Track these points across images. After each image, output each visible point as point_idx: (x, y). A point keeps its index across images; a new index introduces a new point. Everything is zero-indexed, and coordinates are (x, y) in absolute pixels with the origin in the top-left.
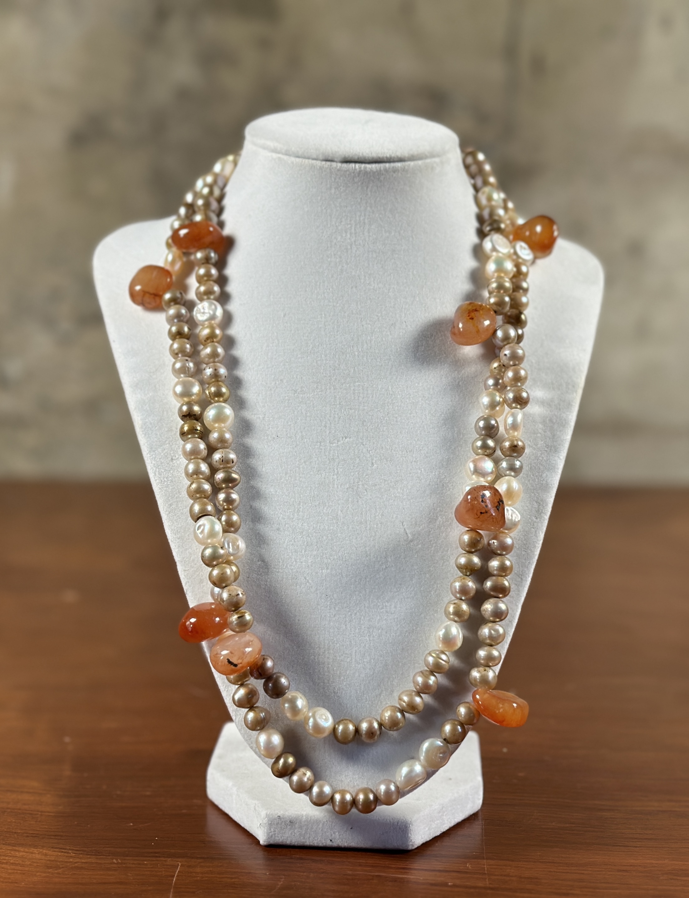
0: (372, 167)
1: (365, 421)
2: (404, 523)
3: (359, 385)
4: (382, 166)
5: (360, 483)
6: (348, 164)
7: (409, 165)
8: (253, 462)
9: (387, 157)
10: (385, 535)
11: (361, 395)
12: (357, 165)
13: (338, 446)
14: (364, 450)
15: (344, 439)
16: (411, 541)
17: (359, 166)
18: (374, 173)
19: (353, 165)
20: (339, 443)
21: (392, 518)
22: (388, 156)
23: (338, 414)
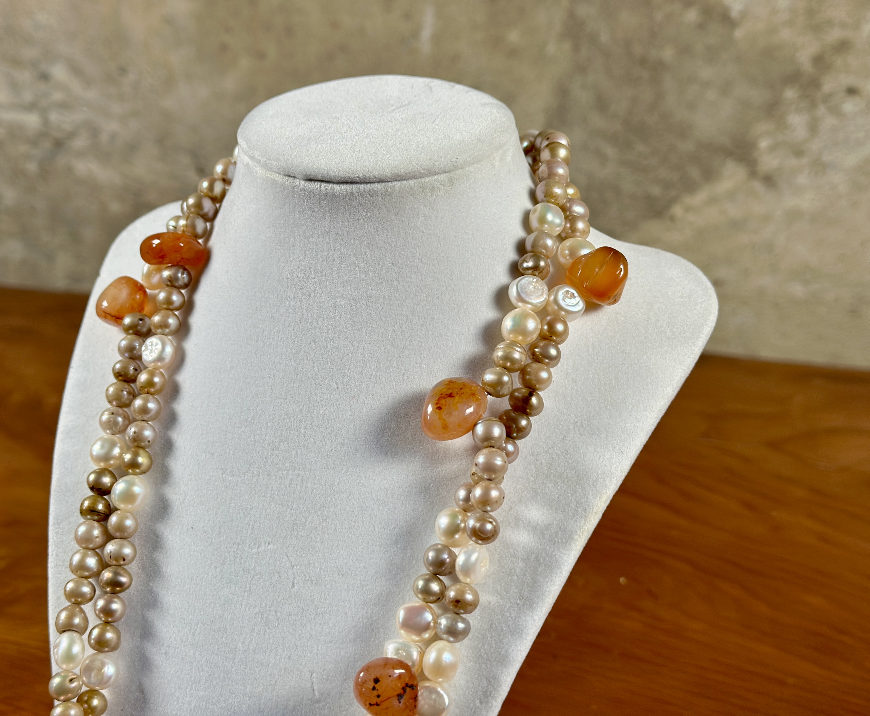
0: (341, 189)
1: (296, 524)
2: (314, 675)
3: (298, 475)
4: (354, 187)
5: (273, 608)
6: (313, 183)
7: (394, 186)
8: (159, 556)
9: (359, 177)
10: (287, 687)
11: (298, 488)
12: (323, 185)
13: (258, 553)
14: (288, 565)
15: (267, 544)
16: (318, 701)
17: (325, 186)
18: (344, 197)
19: (317, 185)
20: (260, 549)
21: (301, 665)
22: (361, 175)
23: (266, 510)
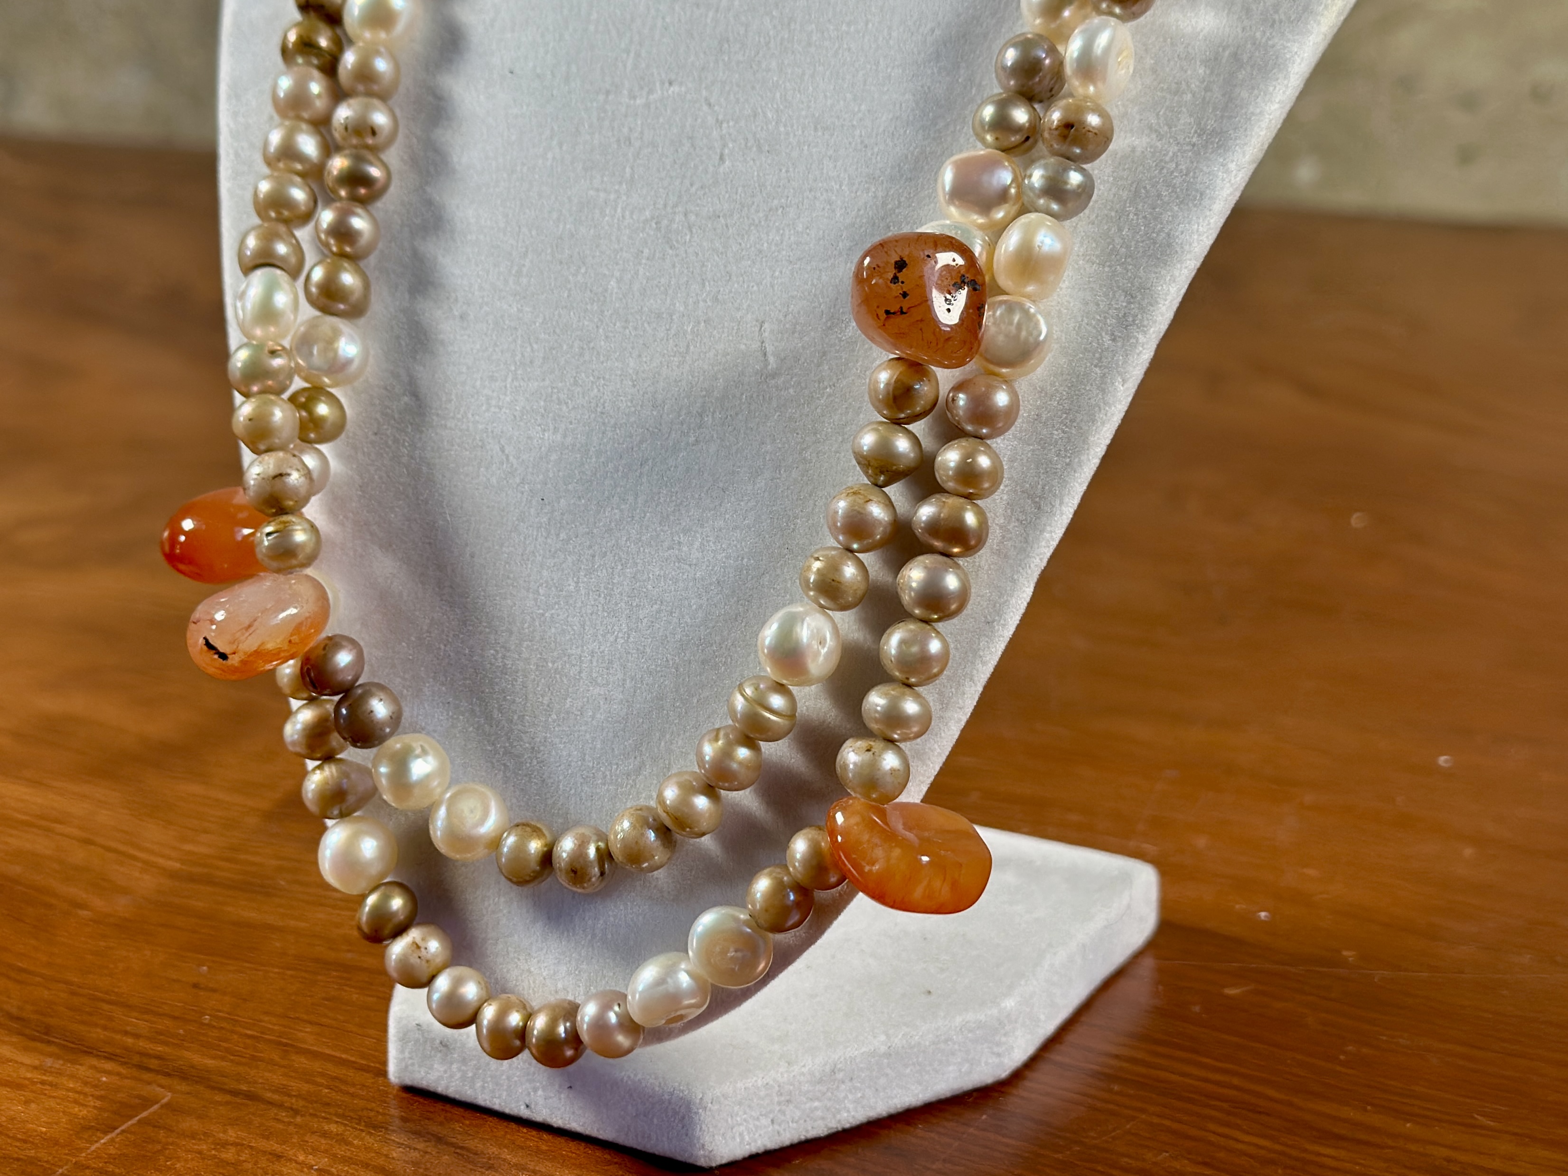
2: (766, 325)
10: (711, 354)
16: (774, 375)
21: (738, 309)
